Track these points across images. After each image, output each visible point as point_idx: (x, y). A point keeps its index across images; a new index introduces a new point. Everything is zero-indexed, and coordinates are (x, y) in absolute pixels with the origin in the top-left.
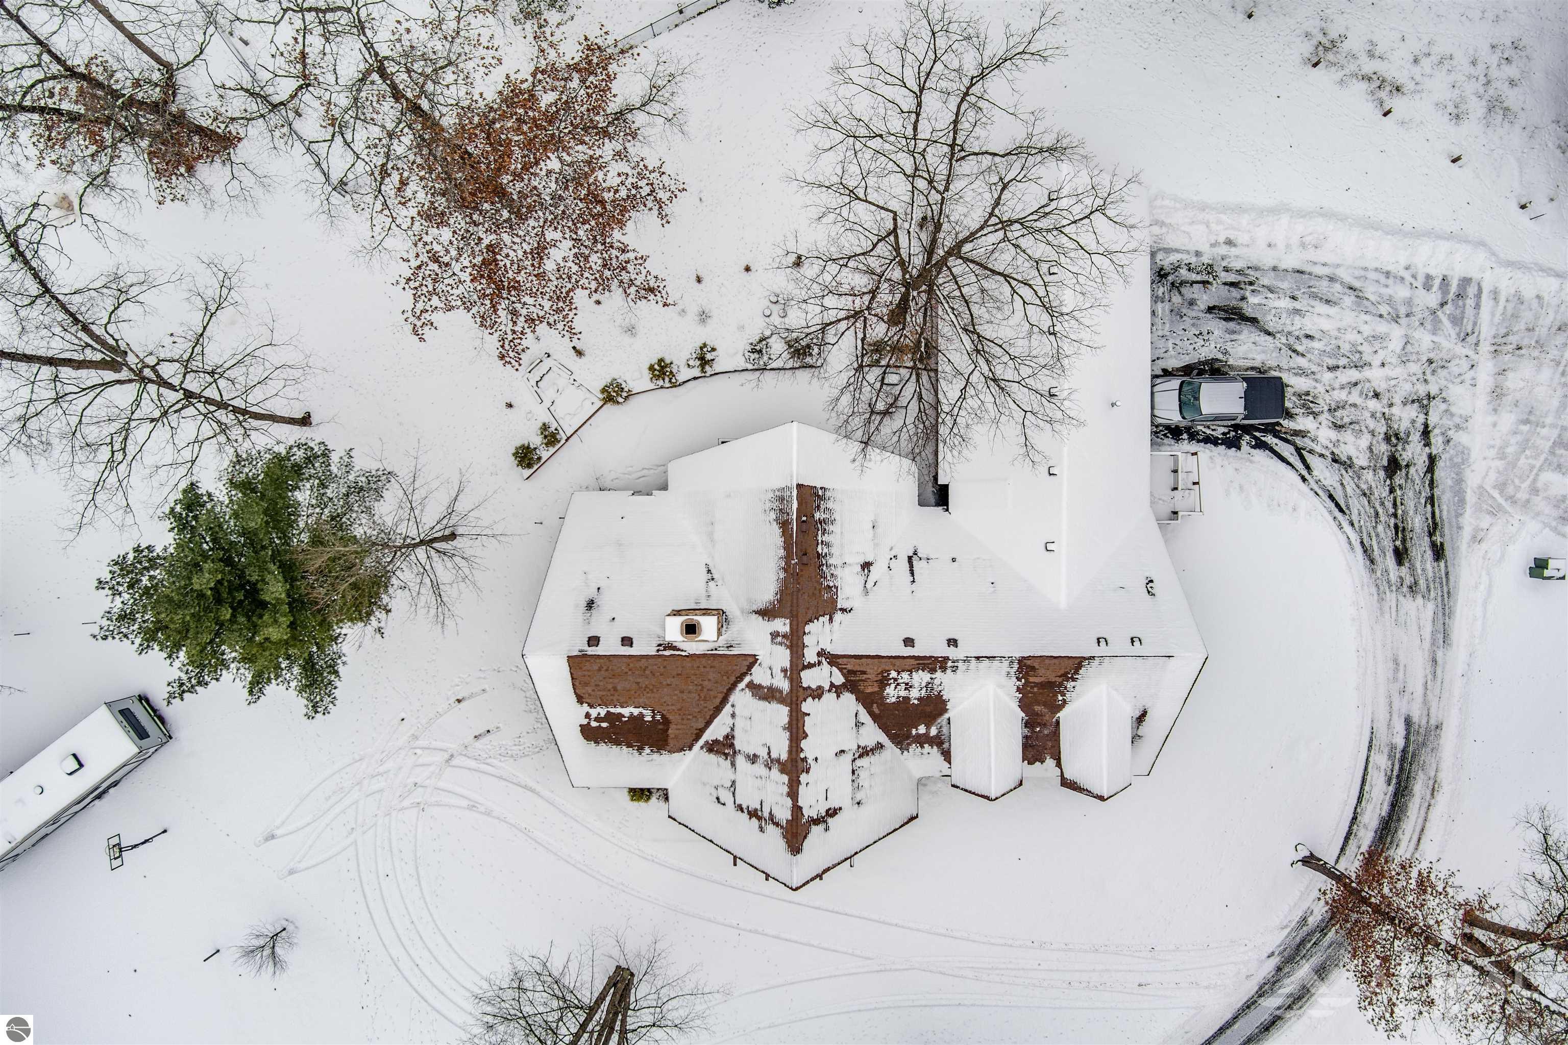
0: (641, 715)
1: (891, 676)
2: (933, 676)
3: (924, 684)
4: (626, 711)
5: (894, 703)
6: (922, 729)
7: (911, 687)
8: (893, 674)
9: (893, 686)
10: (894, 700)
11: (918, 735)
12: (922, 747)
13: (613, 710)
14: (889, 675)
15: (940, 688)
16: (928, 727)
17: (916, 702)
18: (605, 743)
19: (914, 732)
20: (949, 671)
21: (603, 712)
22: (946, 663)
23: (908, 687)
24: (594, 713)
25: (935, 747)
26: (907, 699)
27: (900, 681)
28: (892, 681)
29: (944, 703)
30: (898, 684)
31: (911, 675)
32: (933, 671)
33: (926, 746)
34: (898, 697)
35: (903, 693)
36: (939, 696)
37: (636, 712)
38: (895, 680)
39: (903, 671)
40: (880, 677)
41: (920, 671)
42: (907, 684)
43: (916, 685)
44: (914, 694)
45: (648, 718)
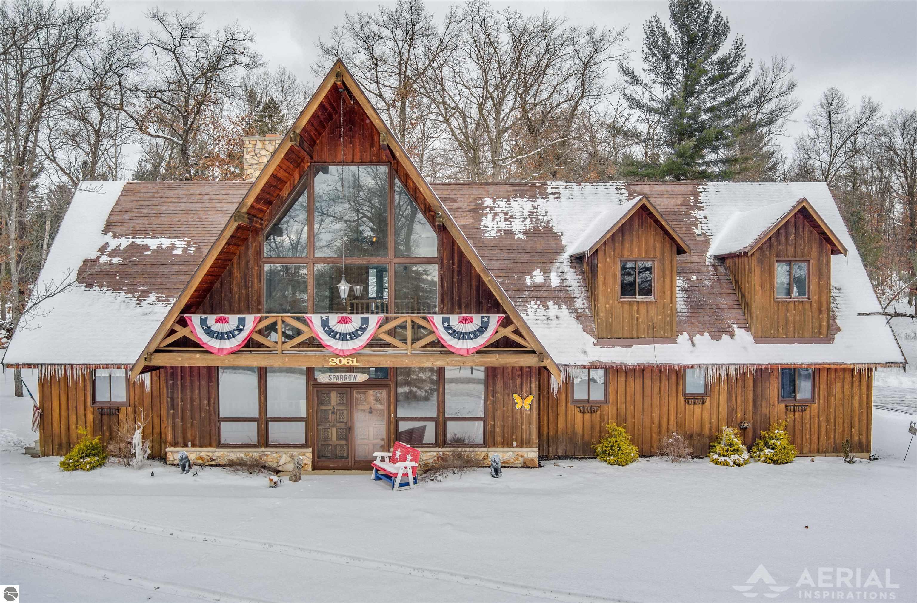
0: (173, 247)
1: (486, 204)
2: (535, 204)
3: (526, 214)
4: (153, 243)
5: (494, 238)
6: (538, 277)
7: (511, 217)
8: (488, 202)
9: (490, 216)
10: (493, 234)
11: (537, 287)
12: (546, 307)
13: (139, 241)
14: (483, 203)
15: (546, 219)
16: (546, 275)
17: (522, 236)
18: (101, 286)
19: (528, 281)
20: (551, 198)
21: (124, 242)
22: (546, 189)
23: (509, 217)
24: (113, 244)
25: (564, 307)
26: (509, 233)
27: (498, 210)
28: (488, 210)
29: (557, 237)
30: (496, 214)
31: (508, 202)
32: (533, 198)
33: (550, 304)
34: (499, 231)
35: (503, 225)
36: (548, 229)
37: (166, 242)
38: (492, 208)
39: (499, 198)
40: (473, 206)
41: (519, 199)
42: (506, 214)
43: (518, 214)
44: (518, 225)
45: (178, 252)
